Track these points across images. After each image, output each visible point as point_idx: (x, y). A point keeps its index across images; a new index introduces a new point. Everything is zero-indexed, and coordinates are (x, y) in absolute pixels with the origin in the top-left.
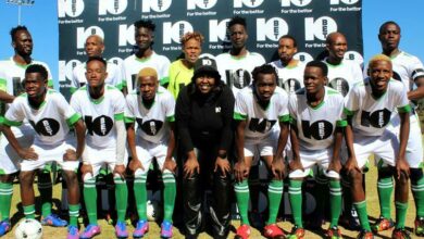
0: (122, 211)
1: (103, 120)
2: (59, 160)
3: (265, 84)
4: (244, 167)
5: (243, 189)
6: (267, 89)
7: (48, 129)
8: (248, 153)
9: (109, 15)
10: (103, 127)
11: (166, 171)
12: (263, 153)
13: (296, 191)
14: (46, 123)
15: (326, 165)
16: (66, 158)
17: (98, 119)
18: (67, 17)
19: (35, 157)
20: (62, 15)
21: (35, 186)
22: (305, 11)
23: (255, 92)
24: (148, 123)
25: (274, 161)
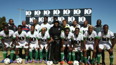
0: (36, 57)
1: (34, 38)
2: (24, 46)
3: (67, 32)
4: (63, 49)
5: (63, 53)
6: (67, 33)
7: (22, 39)
8: (64, 46)
9: (37, 15)
10: (34, 40)
11: (46, 49)
12: (68, 46)
13: (74, 54)
14: (21, 38)
15: (80, 50)
16: (26, 45)
17: (33, 38)
18: (28, 15)
19: (19, 45)
20: (27, 15)
21: (19, 52)
22: (79, 15)
23: (65, 33)
24: (43, 40)
25: (70, 48)
